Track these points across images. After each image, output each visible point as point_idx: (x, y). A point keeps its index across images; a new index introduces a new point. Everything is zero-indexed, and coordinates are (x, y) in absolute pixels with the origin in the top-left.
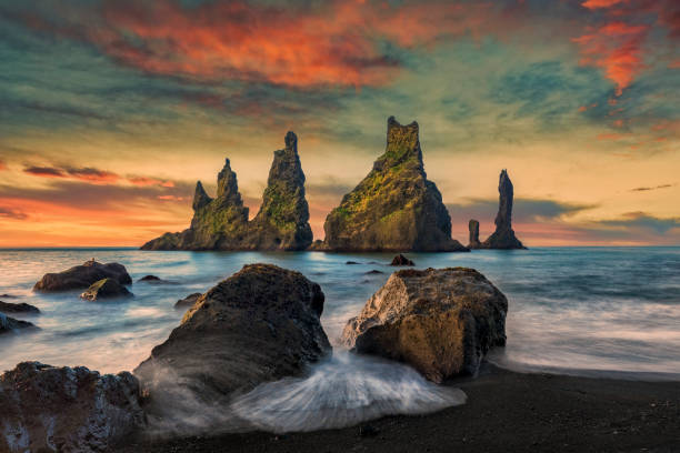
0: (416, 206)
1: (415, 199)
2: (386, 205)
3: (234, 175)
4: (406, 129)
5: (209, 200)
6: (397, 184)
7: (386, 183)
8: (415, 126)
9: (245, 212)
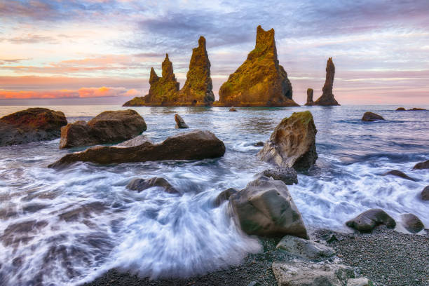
0: (270, 80)
1: (269, 76)
2: (253, 80)
3: (171, 64)
4: (267, 34)
5: (158, 78)
6: (260, 67)
7: (253, 67)
8: (272, 32)
9: (178, 85)
